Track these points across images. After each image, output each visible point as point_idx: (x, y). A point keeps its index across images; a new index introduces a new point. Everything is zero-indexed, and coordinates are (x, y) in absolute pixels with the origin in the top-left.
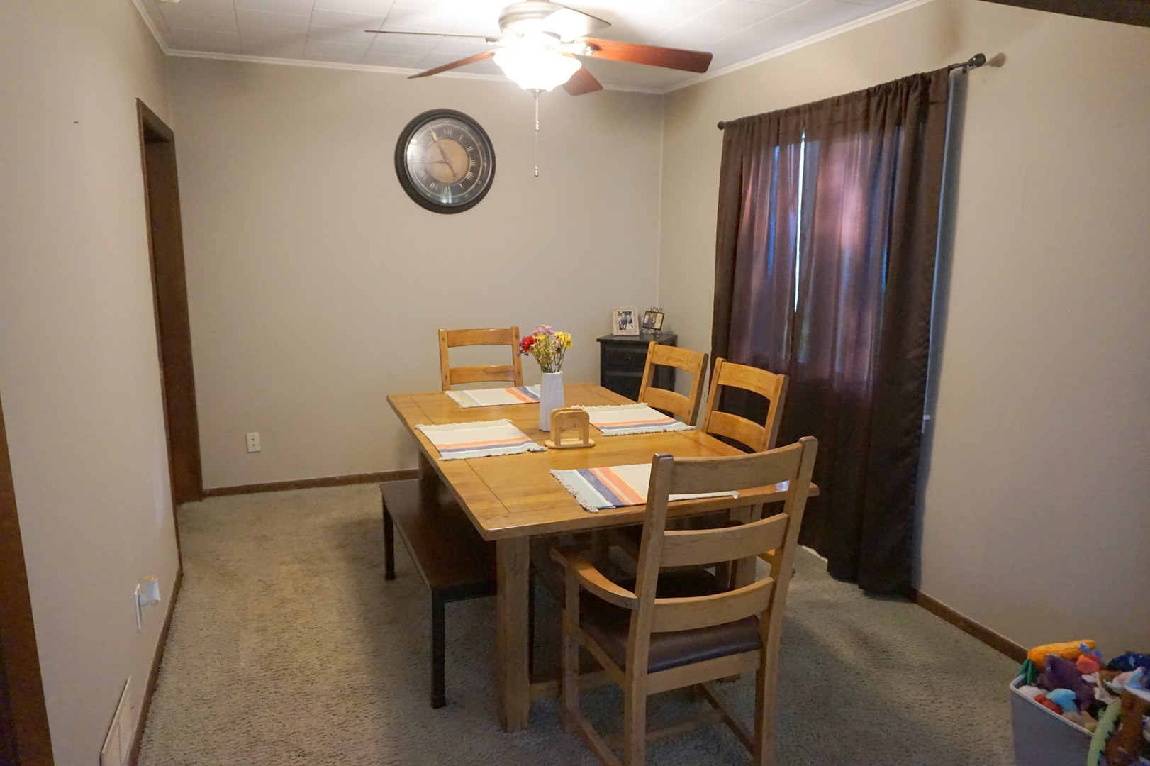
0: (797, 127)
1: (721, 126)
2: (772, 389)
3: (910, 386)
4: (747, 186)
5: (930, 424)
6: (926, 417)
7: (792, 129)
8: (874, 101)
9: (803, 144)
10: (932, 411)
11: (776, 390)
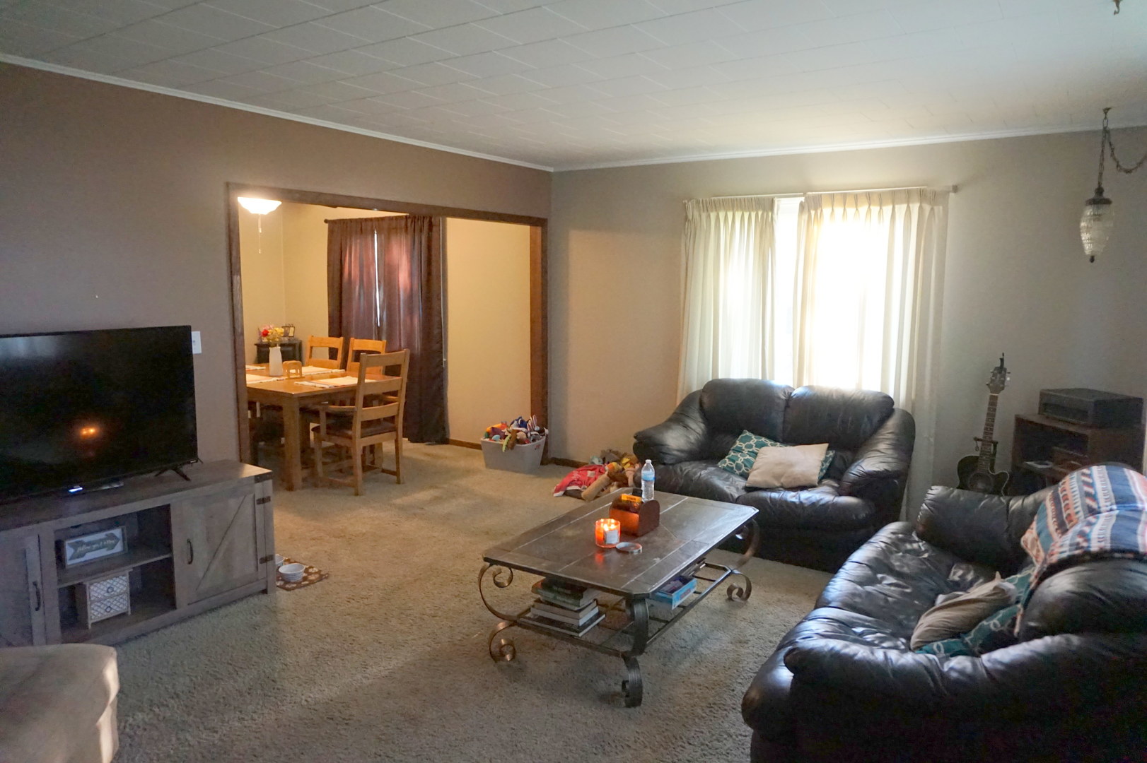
0: (372, 227)
1: (326, 221)
2: (381, 347)
3: (436, 347)
4: (345, 256)
5: (446, 362)
6: (444, 360)
7: (369, 228)
8: (409, 221)
9: (376, 235)
10: (446, 357)
11: (383, 347)
